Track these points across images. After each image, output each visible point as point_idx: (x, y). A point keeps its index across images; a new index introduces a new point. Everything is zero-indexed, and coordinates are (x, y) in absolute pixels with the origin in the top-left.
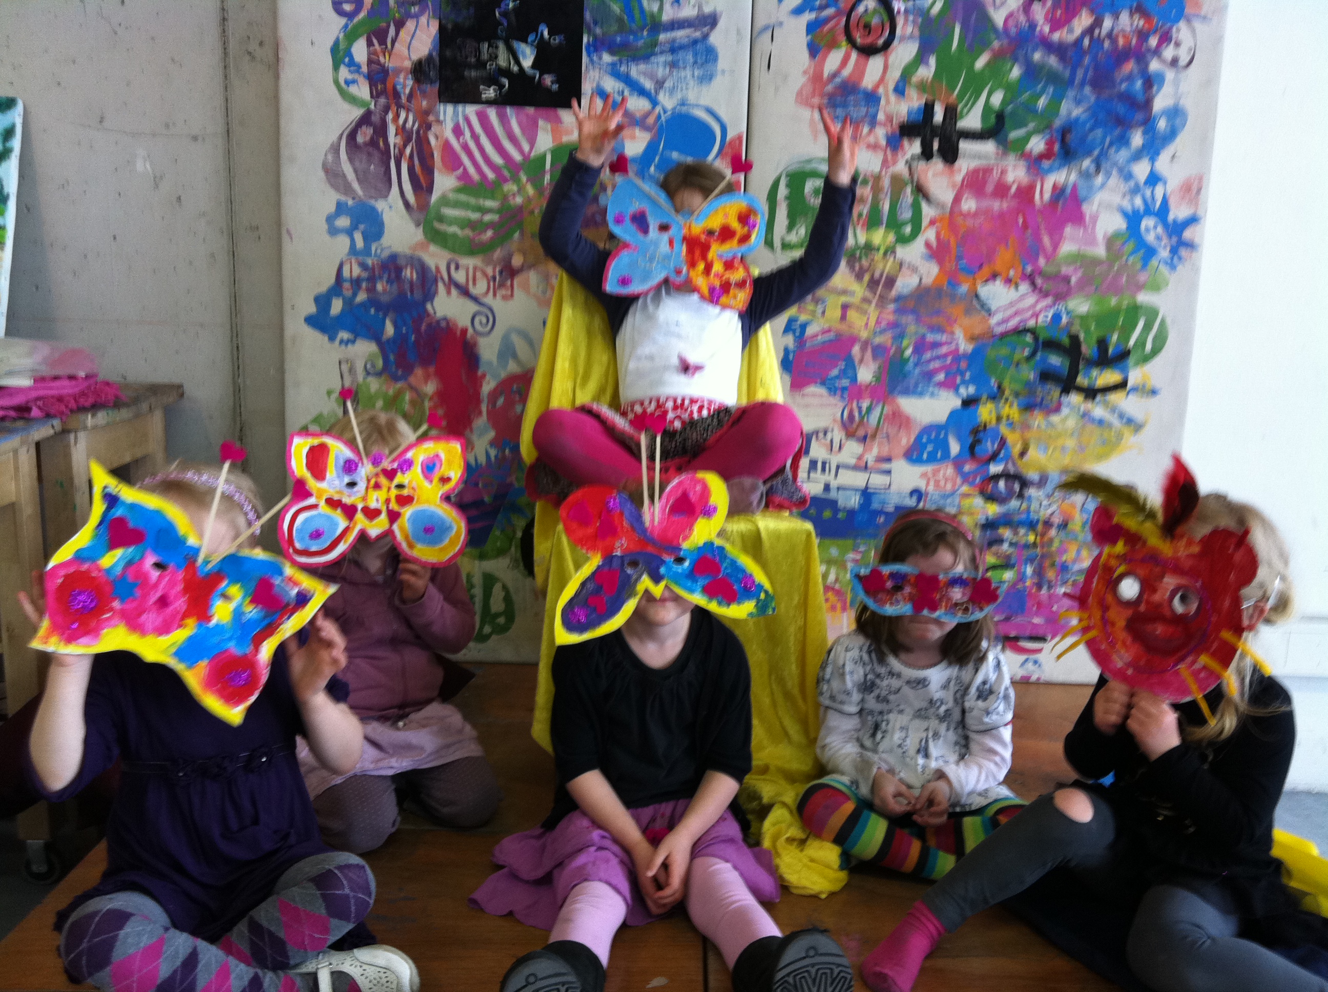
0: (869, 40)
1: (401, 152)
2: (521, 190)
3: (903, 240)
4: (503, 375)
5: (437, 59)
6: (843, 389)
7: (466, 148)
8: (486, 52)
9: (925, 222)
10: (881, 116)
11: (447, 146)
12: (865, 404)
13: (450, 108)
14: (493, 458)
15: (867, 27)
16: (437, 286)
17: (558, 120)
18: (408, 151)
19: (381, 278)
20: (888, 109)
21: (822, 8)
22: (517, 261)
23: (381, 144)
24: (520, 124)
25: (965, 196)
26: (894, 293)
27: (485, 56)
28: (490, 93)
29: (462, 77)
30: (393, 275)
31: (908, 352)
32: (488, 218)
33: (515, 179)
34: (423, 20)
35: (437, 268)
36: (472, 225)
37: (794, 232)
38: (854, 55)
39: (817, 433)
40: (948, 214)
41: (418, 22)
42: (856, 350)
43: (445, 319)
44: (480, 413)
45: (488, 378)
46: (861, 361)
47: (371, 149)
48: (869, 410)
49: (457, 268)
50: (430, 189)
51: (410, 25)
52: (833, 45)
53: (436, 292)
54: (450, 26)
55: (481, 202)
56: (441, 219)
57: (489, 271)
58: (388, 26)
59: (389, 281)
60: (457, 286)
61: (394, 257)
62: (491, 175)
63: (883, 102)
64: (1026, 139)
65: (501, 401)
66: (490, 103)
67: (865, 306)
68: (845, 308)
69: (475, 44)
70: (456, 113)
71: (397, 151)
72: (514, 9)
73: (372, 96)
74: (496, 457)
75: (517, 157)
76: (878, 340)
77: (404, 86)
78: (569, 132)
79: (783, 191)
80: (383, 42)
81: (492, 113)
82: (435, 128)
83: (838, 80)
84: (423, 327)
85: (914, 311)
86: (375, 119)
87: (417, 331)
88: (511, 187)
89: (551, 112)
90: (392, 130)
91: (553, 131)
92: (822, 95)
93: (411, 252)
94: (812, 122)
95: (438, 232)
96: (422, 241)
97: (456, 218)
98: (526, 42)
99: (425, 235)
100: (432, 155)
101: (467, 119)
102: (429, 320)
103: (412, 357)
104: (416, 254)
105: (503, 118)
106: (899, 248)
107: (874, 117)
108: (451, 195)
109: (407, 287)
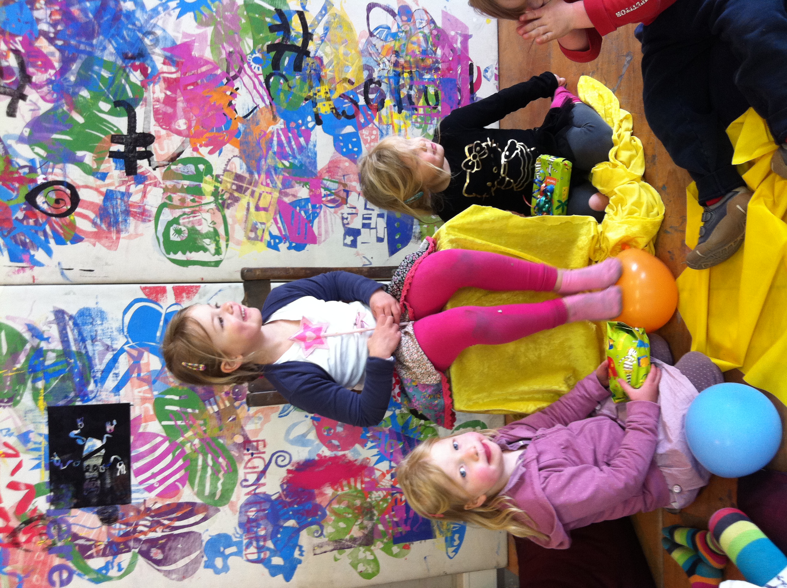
0: (68, 200)
1: (168, 527)
2: (189, 440)
3: (209, 169)
4: (318, 442)
5: (100, 508)
6: (314, 207)
7: (161, 482)
8: (92, 474)
9: (195, 155)
10: (123, 189)
11: (161, 495)
12: (323, 192)
13: (133, 496)
14: (374, 444)
15: (57, 201)
16: (260, 493)
17: (139, 418)
18: (166, 522)
19: (256, 532)
20: (117, 184)
21: (45, 234)
22: (239, 439)
23: (163, 541)
24: (142, 445)
25: (177, 127)
26: (247, 175)
27: (96, 474)
28: (121, 468)
29: (112, 487)
30: (254, 524)
31: (287, 164)
32: (210, 462)
33: (182, 445)
34: (71, 520)
35: (248, 494)
36: (216, 473)
37: (209, 247)
38: (78, 210)
39: (344, 225)
40: (188, 139)
41: (74, 524)
42: (287, 200)
43: (281, 486)
44: (344, 455)
45: (320, 452)
46: (294, 196)
47: (167, 548)
48: (326, 189)
49: (246, 480)
50: (193, 504)
51: (75, 529)
52: (72, 226)
53: (264, 494)
54: (75, 501)
55: (199, 468)
56: (213, 495)
57: (247, 458)
58: (76, 545)
59: (258, 526)
60: (258, 479)
61: (241, 525)
62: (180, 462)
63: (112, 188)
64: (133, 85)
65: (335, 442)
66: (128, 468)
67: (257, 195)
68: (258, 208)
69: (87, 482)
70: (138, 491)
71: (167, 530)
72: (59, 456)
73: (129, 551)
74: (372, 442)
75: (166, 445)
76: (279, 185)
77: (120, 529)
78: (146, 410)
79: (179, 256)
80: (89, 548)
81: (135, 466)
82: (149, 505)
83: (98, 221)
84: (288, 500)
85: (259, 161)
86: (145, 547)
87: (291, 504)
88: (188, 448)
89: (132, 424)
90: (152, 535)
91: (146, 421)
92: (110, 232)
93: (238, 514)
94: (130, 237)
95: (222, 496)
96: (229, 506)
97: (211, 484)
98: (84, 445)
99: (225, 504)
100: (168, 505)
101: (141, 483)
102: (283, 496)
103: (309, 506)
104: (238, 510)
105: (139, 457)
106: (215, 173)
107: (123, 194)
108: (196, 489)
109: (261, 514)
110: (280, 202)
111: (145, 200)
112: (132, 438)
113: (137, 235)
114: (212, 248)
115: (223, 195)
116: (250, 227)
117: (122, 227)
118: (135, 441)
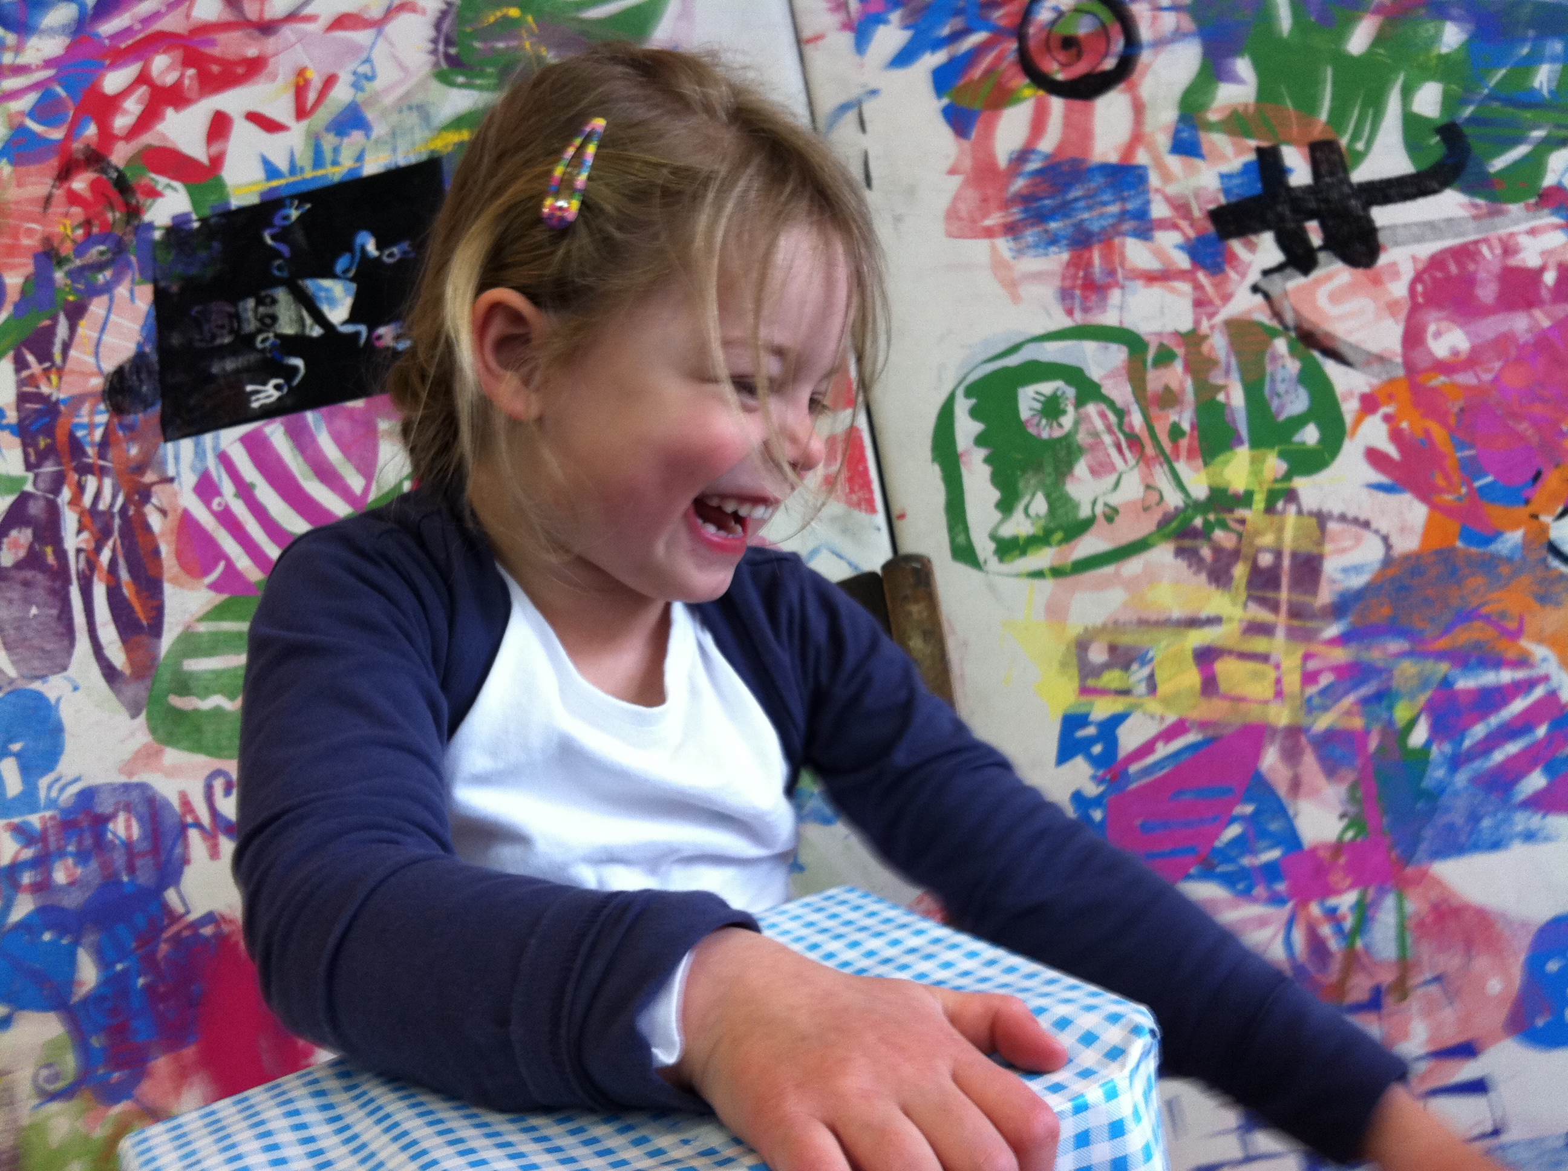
0: (1081, 68)
1: (92, 565)
3: (1309, 462)
5: (154, 358)
6: (1271, 872)
7: (227, 518)
8: (250, 314)
9: (1350, 408)
10: (1159, 210)
11: (186, 524)
12: (1345, 903)
13: (186, 445)
15: (1069, 43)
16: (186, 846)
18: (105, 556)
19: (62, 854)
20: (1171, 190)
21: (956, 36)
23: (51, 559)
24: (337, 439)
25: (1432, 328)
26: (1325, 596)
27: (251, 325)
28: (269, 393)
29: (212, 378)
30: (88, 841)
31: (1419, 736)
34: (122, 291)
35: (186, 803)
37: (1018, 514)
38: (1057, 105)
40: (1400, 372)
41: (111, 300)
42: (1270, 759)
43: (212, 920)
46: (1296, 785)
47: (29, 574)
48: (1364, 913)
49: (229, 788)
50: (156, 628)
51: (97, 307)
52: (1002, 98)
53: (185, 861)
54: (175, 289)
56: (184, 685)
58: (55, 320)
59: (82, 857)
61: (88, 795)
63: (1154, 179)
64: (1535, 163)
66: (269, 413)
67: (1260, 644)
68: (1206, 657)
69: (229, 309)
70: (199, 453)
71: (82, 564)
72: (300, 218)
73: (29, 466)
75: (341, 509)
76: (1323, 722)
77: (92, 427)
79: (966, 428)
80: (44, 356)
81: (275, 432)
82: (159, 496)
83: (1033, 165)
85: (1393, 629)
86: (35, 509)
87: (149, 962)
90: (70, 520)
92: (1005, 205)
93: (123, 779)
94: (998, 265)
95: (179, 715)
96: (146, 746)
97: (218, 674)
98: (333, 276)
99: (153, 730)
100: (156, 552)
101: (224, 459)
102: (175, 929)
103: (142, 1029)
104: (135, 779)
105: (301, 438)
106: (1301, 484)
107: (1142, 214)
108: (202, 628)
109: (119, 859)
110: (1255, 735)
111: (1139, 284)
112: (359, 404)
113: (1011, 286)
114: (1019, 526)
115: (1224, 526)
116: (1127, 639)
117: (1030, 235)
118: (351, 412)
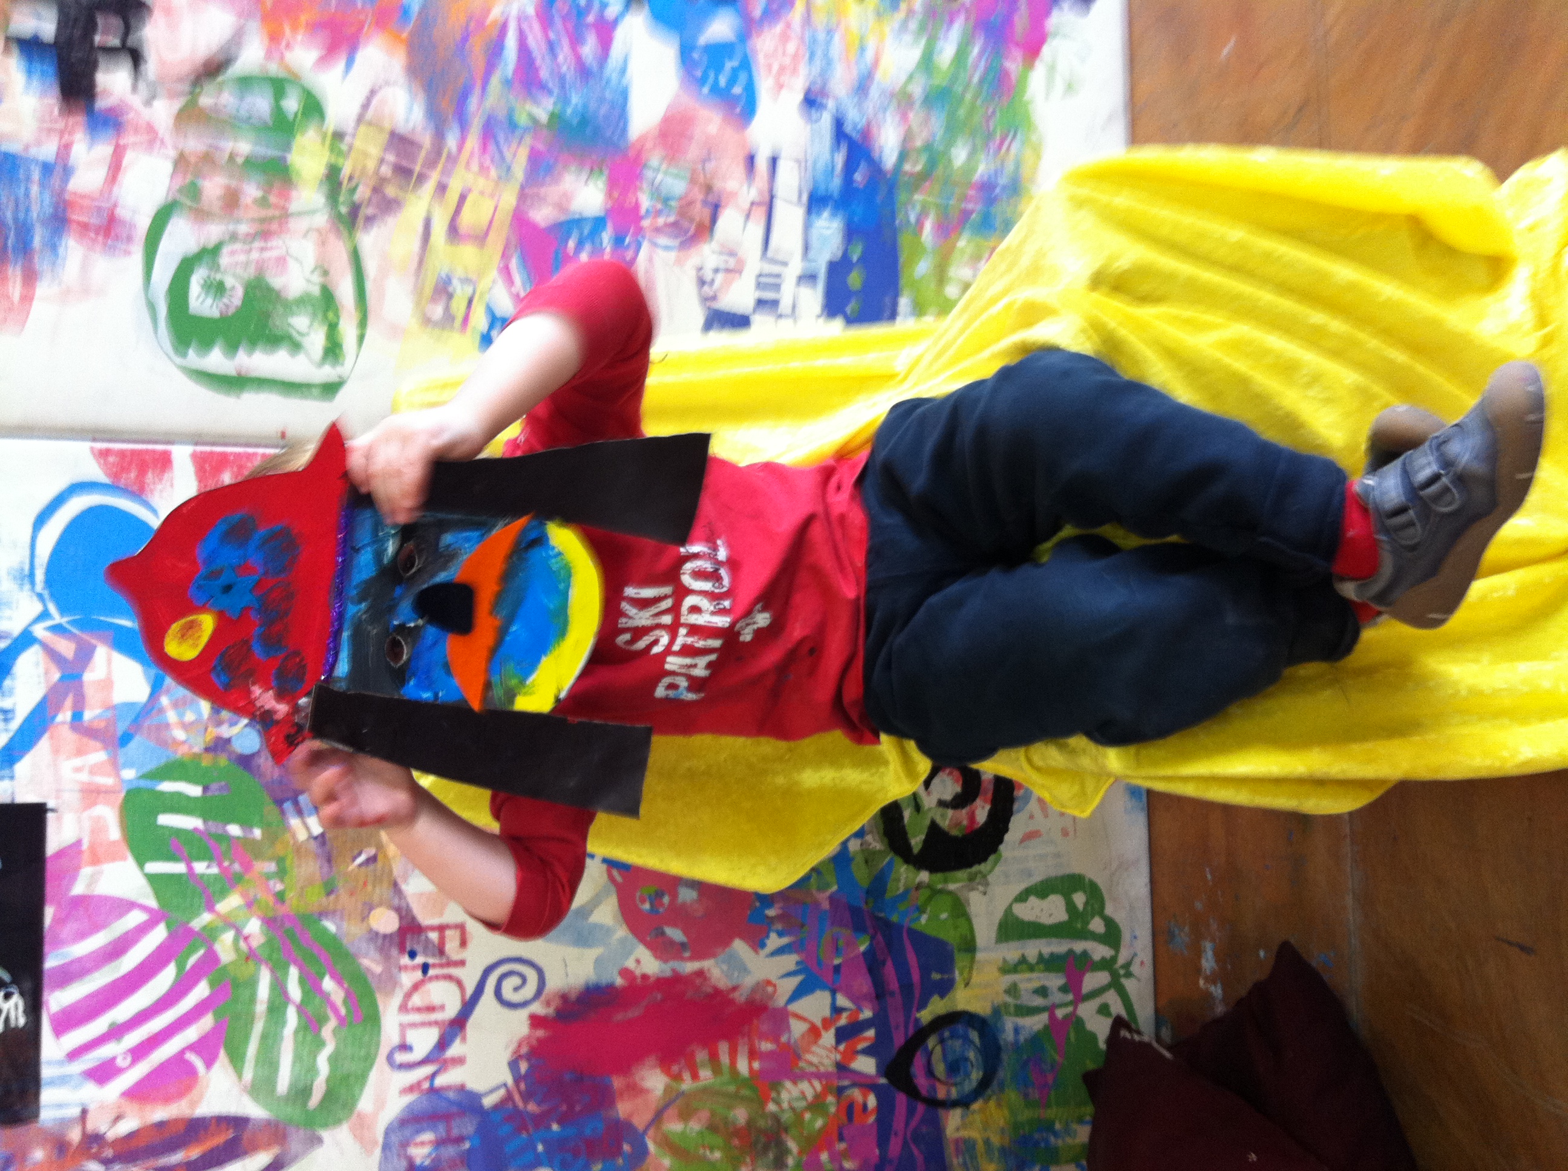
2: (229, 923)
3: (313, 108)
4: (622, 932)
6: (617, 243)
7: (139, 1052)
9: (274, 66)
10: (47, 152)
11: (137, 1094)
12: (645, 204)
13: (47, 1096)
14: (785, 940)
16: (448, 1088)
17: (73, 851)
20: (30, 138)
22: (386, 921)
24: (82, 935)
26: (425, 137)
28: (11, 1007)
31: (541, 115)
32: (295, 991)
33: (208, 937)
35: (411, 1089)
36: (311, 1024)
37: (305, 339)
39: (706, 300)
40: (256, 19)
42: (538, 216)
43: (513, 1065)
44: (700, 973)
45: (630, 964)
46: (560, 205)
48: (657, 193)
49: (405, 1047)
50: (238, 1123)
53: (461, 1089)
55: (261, 1007)
56: (301, 1092)
57: (407, 979)
60: (443, 1044)
62: (201, 991)
65: (675, 934)
66: (34, 1007)
67: (452, 196)
68: (455, 234)
70: (62, 1081)
74: (780, 934)
75: (159, 935)
76: (520, 173)
78: (98, 828)
81: (56, 1000)
82: (98, 1123)
84: (532, 1107)
85: (461, 101)
87: (540, 1121)
88: (225, 947)
89: (50, 868)
91: (96, 861)
93: (378, 1152)
94: (63, 299)
95: (330, 1096)
96: (352, 1130)
97: (297, 1058)
99: (338, 1122)
100: (161, 1125)
101: (74, 1054)
102: (517, 1097)
103: (592, 1127)
104: (380, 1139)
105: (69, 975)
106: (332, 121)
107: (47, 169)
108: (248, 1074)
109: (450, 1151)
110: (520, 221)
111: (116, 190)
112: (49, 913)
113: (87, 292)
114: (316, 340)
115: (353, 190)
116: (429, 286)
117: (41, 263)
118: (56, 920)
